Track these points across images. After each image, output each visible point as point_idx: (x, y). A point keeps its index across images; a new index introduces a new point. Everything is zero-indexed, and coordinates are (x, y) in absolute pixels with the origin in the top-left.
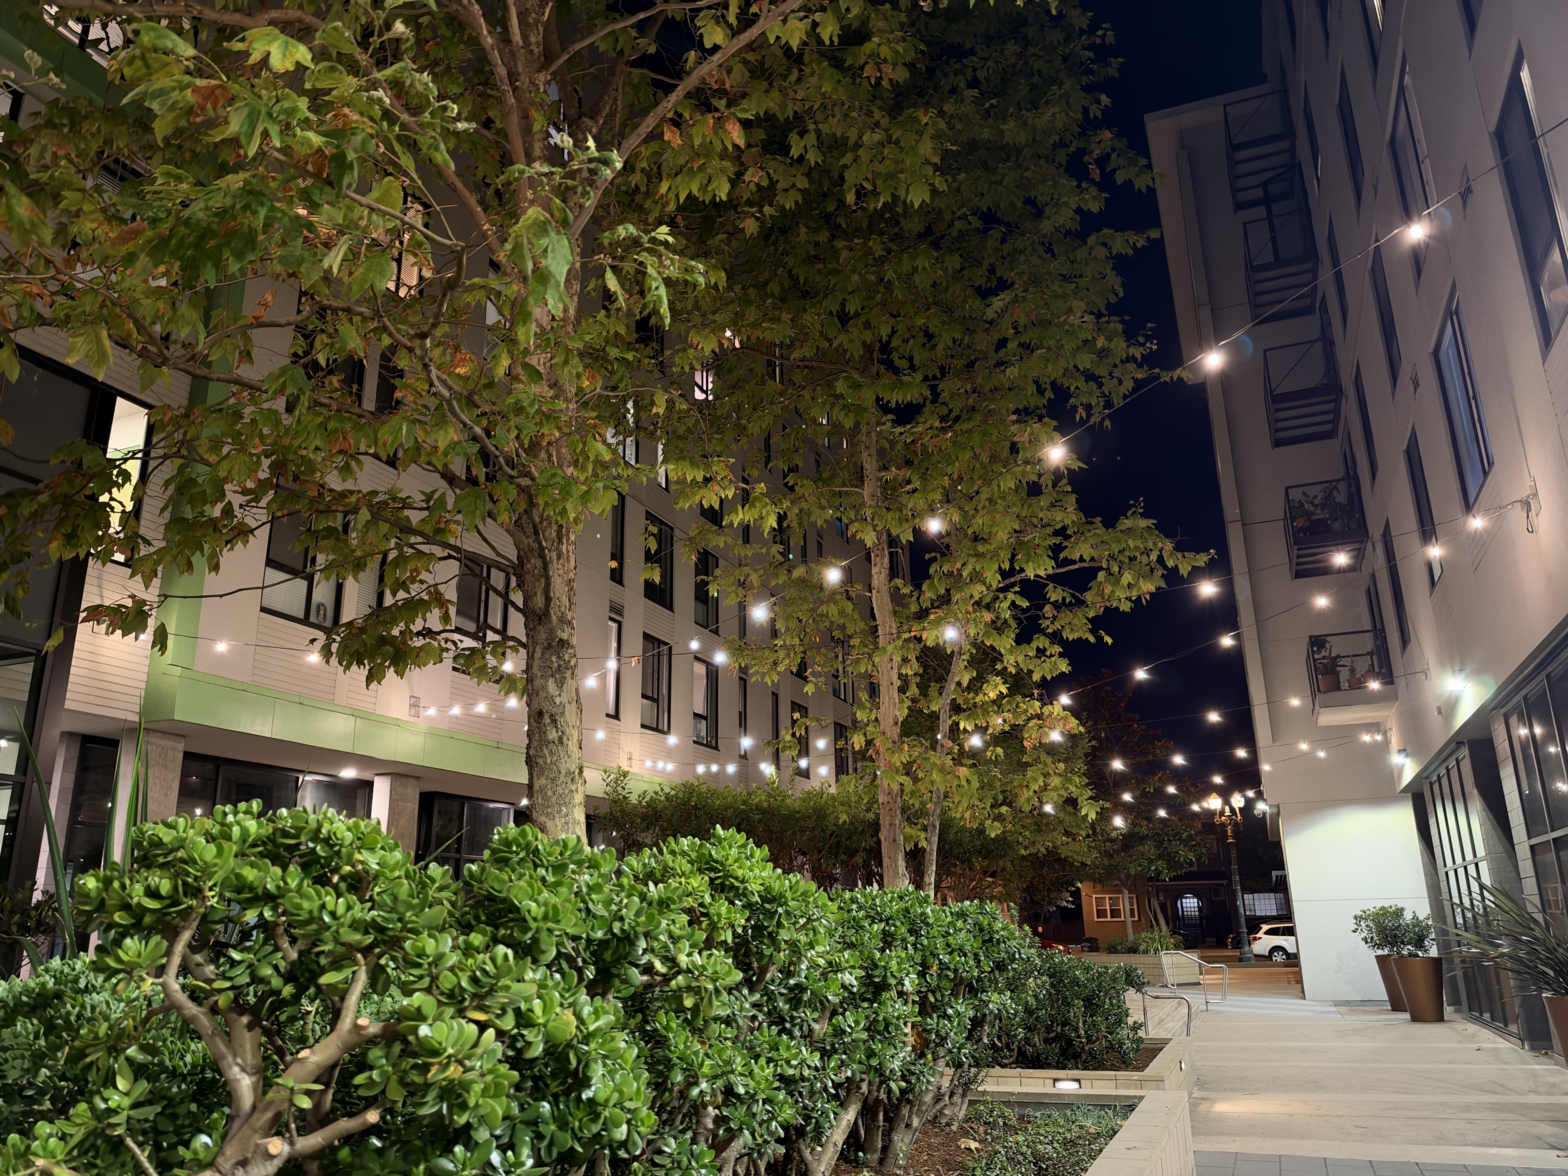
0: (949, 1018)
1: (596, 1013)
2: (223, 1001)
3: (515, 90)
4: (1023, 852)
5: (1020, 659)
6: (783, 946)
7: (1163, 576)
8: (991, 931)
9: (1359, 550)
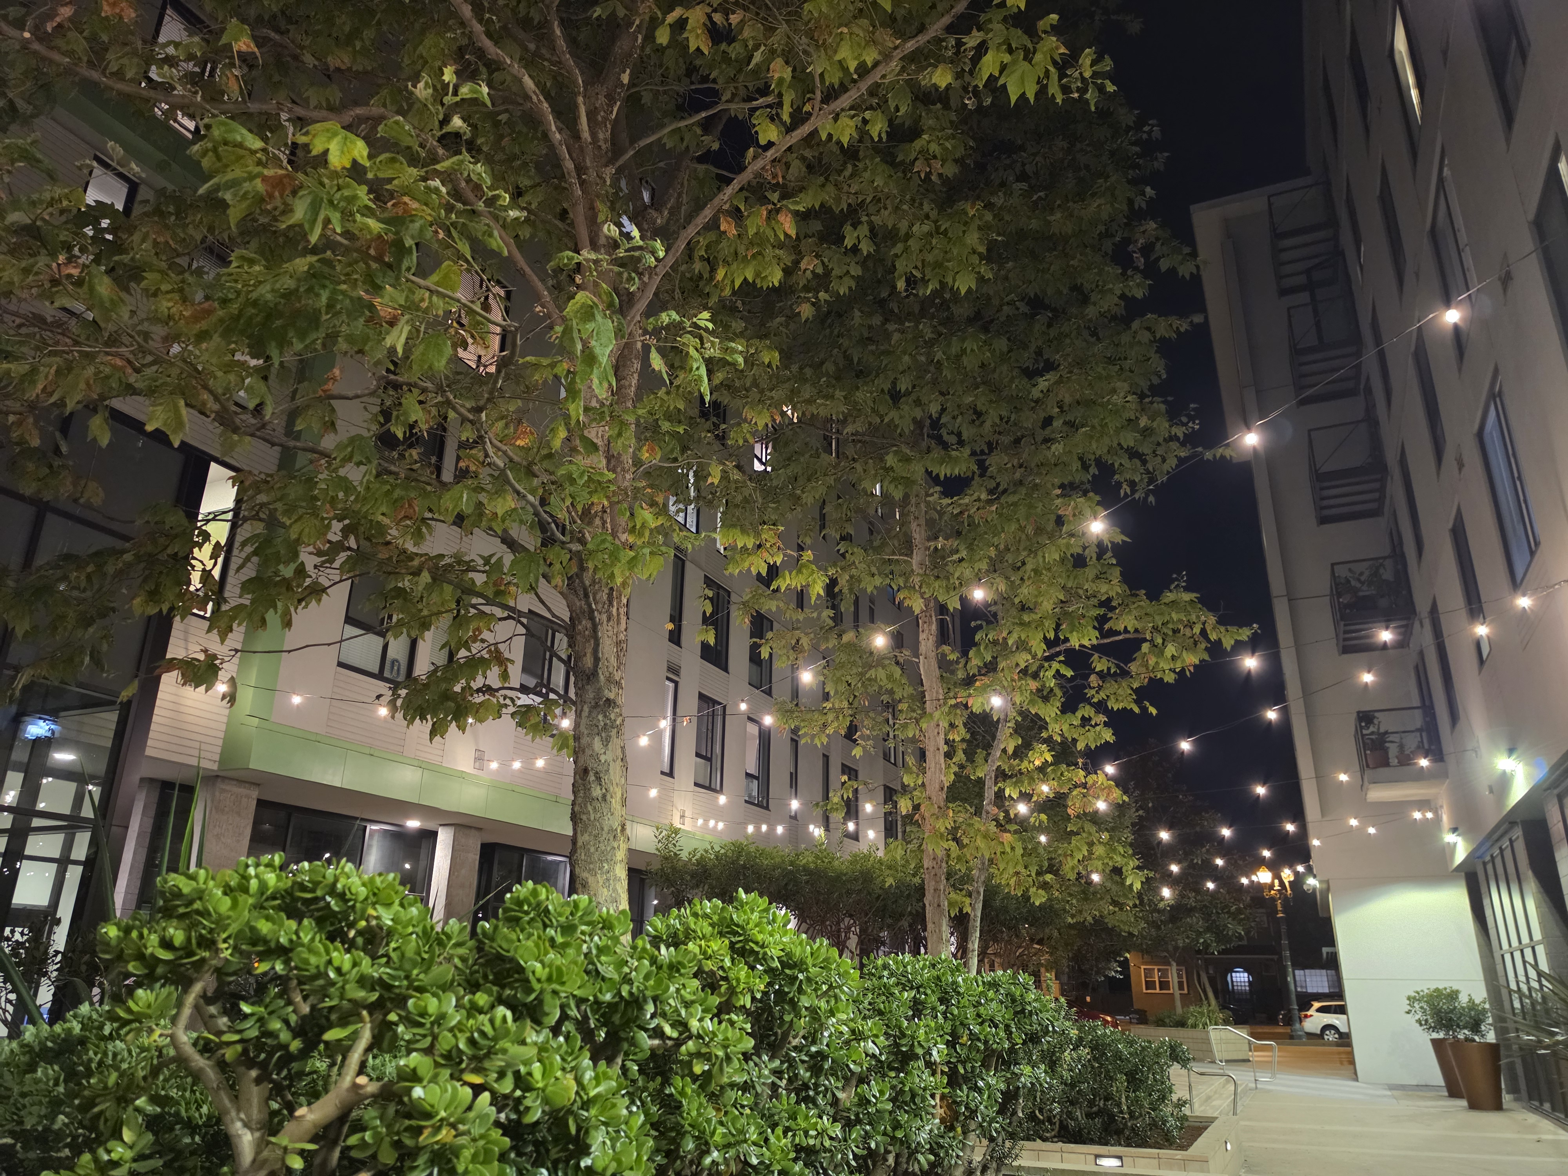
0: (980, 1091)
1: (597, 1079)
2: (229, 1054)
3: (582, 183)
4: (1070, 920)
5: (1065, 728)
6: (804, 1012)
7: (1206, 649)
8: (1023, 1003)
9: (1405, 626)
